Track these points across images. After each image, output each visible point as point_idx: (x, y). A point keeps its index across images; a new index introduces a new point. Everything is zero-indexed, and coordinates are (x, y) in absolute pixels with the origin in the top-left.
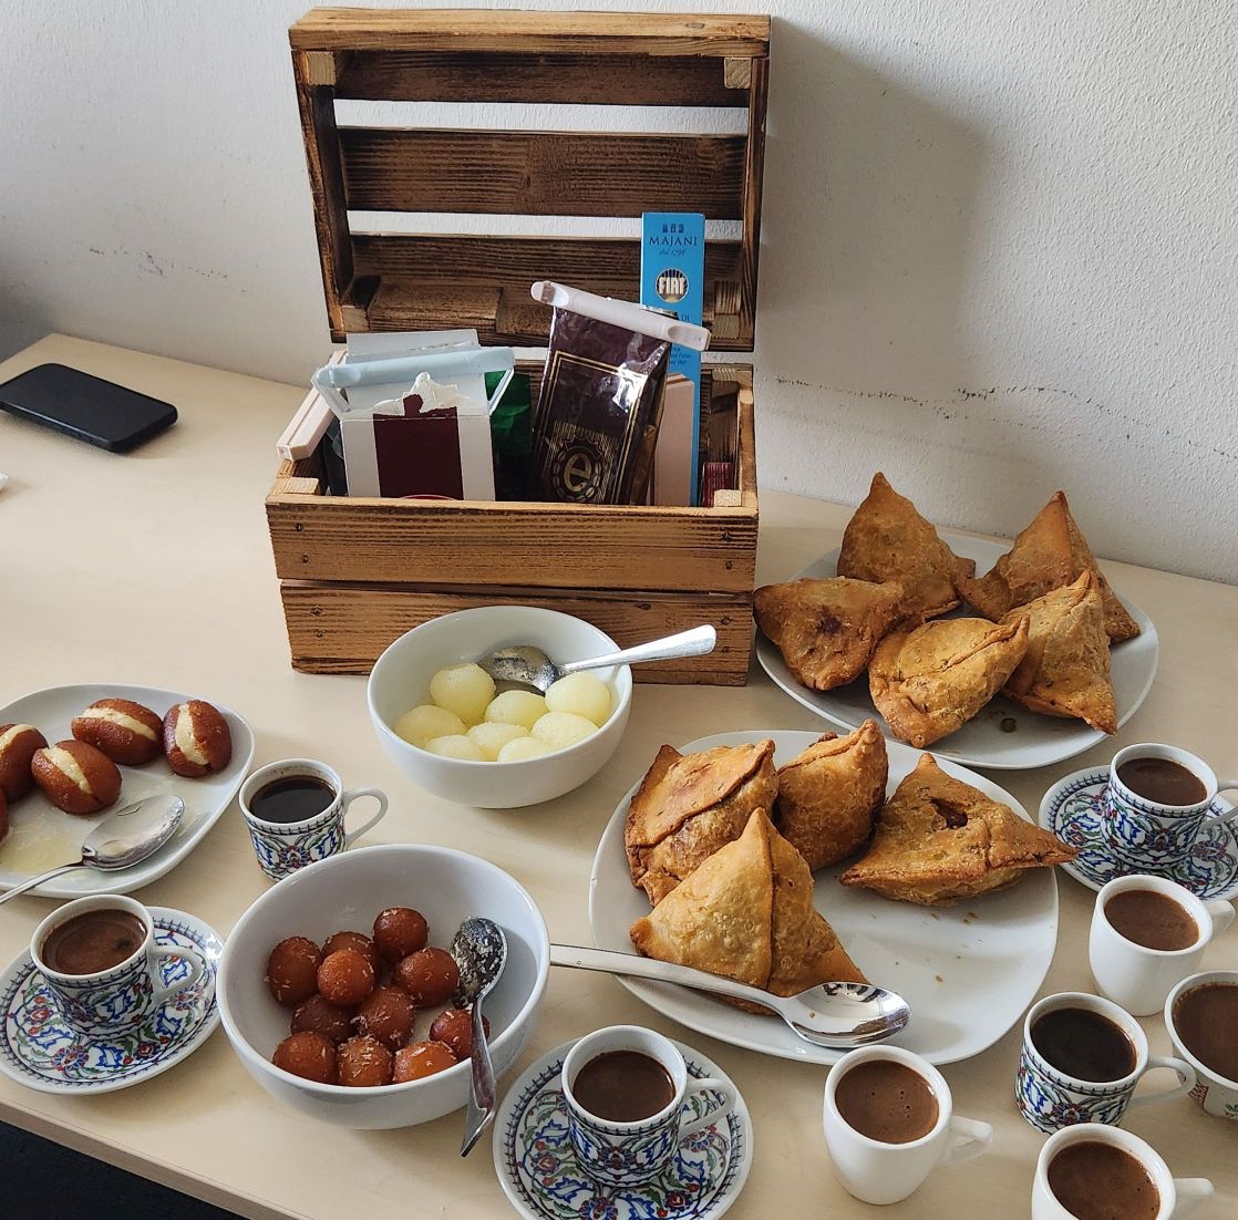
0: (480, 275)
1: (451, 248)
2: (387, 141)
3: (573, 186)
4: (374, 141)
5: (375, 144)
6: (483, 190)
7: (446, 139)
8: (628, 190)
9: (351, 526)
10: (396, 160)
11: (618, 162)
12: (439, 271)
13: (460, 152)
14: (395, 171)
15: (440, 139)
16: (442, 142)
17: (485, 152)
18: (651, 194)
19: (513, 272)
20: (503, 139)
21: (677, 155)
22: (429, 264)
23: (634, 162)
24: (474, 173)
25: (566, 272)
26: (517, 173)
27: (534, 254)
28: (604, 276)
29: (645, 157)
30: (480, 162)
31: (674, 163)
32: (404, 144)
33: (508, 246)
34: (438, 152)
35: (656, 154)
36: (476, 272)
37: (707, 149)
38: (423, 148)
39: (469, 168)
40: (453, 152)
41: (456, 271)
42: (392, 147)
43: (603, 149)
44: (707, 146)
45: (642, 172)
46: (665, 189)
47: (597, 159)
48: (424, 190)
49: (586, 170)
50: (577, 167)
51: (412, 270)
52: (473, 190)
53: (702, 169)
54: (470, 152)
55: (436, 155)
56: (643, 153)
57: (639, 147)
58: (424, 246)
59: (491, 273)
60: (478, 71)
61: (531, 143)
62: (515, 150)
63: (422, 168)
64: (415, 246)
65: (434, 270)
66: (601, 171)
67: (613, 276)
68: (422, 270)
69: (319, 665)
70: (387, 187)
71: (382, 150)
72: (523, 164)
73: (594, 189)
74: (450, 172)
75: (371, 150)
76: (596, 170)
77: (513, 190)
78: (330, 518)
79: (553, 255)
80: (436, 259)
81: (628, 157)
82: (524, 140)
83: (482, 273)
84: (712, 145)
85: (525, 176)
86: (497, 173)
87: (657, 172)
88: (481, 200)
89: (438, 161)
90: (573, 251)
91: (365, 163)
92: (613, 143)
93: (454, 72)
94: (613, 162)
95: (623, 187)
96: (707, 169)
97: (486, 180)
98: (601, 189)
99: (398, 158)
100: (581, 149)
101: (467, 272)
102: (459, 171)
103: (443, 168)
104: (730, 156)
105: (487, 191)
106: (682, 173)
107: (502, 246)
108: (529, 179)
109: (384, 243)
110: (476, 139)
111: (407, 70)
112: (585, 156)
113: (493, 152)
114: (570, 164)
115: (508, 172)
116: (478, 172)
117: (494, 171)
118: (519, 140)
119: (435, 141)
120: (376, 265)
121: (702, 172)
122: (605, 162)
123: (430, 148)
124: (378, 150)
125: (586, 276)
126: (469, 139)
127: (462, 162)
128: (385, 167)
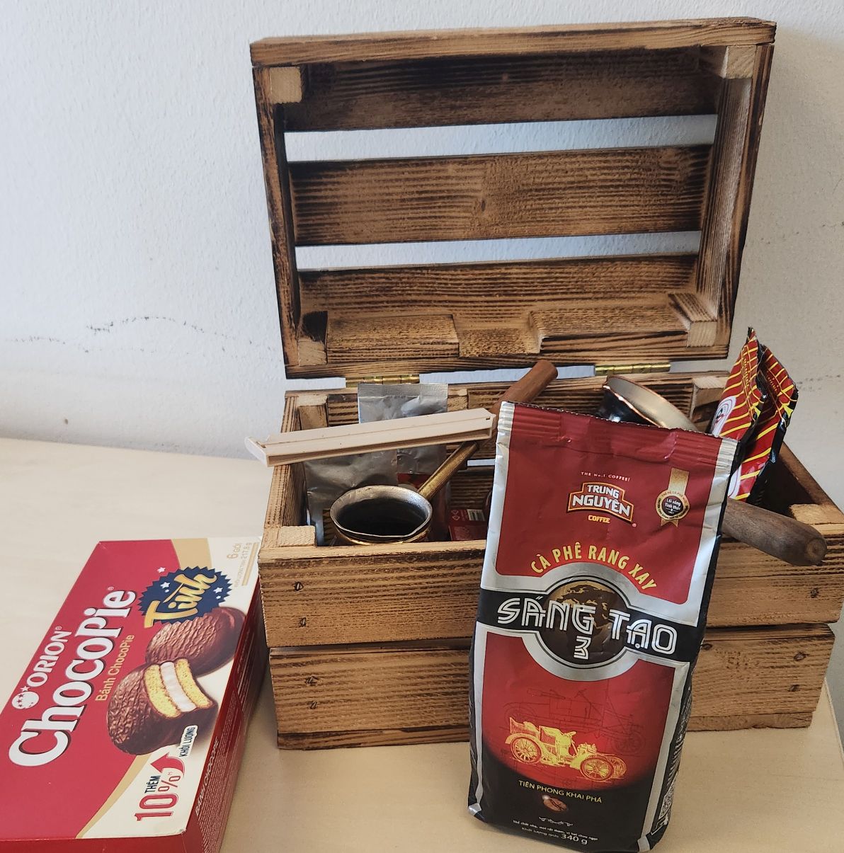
0: (429, 303)
1: (401, 279)
2: (339, 173)
3: (528, 207)
4: (326, 173)
5: (326, 176)
6: (436, 217)
7: (400, 166)
8: (586, 207)
9: (360, 580)
10: (347, 193)
11: (577, 179)
12: (387, 302)
13: (414, 179)
14: (346, 203)
15: (393, 167)
16: (397, 169)
17: (440, 178)
18: (609, 209)
19: (463, 299)
20: (460, 163)
21: (639, 167)
22: (377, 295)
23: (595, 177)
24: (427, 199)
25: (516, 295)
26: (472, 197)
27: (486, 279)
28: (555, 297)
29: (606, 171)
30: (435, 188)
31: (635, 176)
32: (356, 175)
33: (459, 272)
34: (391, 180)
35: (617, 168)
36: (425, 301)
37: (671, 159)
38: (376, 177)
39: (423, 195)
40: (407, 179)
41: (404, 301)
42: (343, 179)
43: (563, 167)
44: (670, 156)
45: (601, 187)
46: (623, 203)
47: (555, 177)
48: (374, 221)
49: (544, 190)
50: (535, 187)
51: (361, 303)
52: (425, 218)
53: (664, 180)
54: (424, 179)
55: (390, 184)
56: (604, 168)
57: (600, 161)
58: (372, 278)
59: (440, 302)
60: (437, 94)
61: (489, 165)
62: (471, 174)
63: (374, 198)
64: (363, 278)
65: (382, 302)
66: (558, 189)
67: (564, 296)
68: (370, 303)
69: (311, 740)
70: (338, 221)
71: (334, 183)
72: (478, 187)
73: (551, 209)
74: (403, 200)
75: (321, 184)
76: (553, 189)
77: (467, 215)
78: (336, 573)
79: (504, 278)
80: (386, 290)
81: (587, 173)
82: (482, 162)
83: (430, 301)
84: (676, 155)
85: (480, 200)
86: (451, 198)
87: (617, 186)
88: (434, 228)
89: (391, 190)
90: (525, 273)
91: (315, 198)
92: (574, 160)
93: (412, 96)
94: (572, 179)
95: (581, 204)
96: (669, 180)
97: (440, 207)
98: (558, 208)
99: (350, 189)
100: (540, 168)
101: (416, 301)
102: (412, 199)
103: (395, 197)
104: (692, 165)
105: (440, 217)
106: (643, 186)
107: (453, 272)
108: (483, 202)
109: (332, 278)
110: (431, 164)
111: (364, 96)
112: (545, 175)
113: (448, 178)
114: (527, 185)
115: (462, 197)
116: (432, 198)
117: (448, 197)
118: (476, 162)
119: (389, 170)
120: (323, 301)
121: (662, 183)
122: (564, 180)
123: (384, 177)
124: (330, 183)
125: (537, 298)
126: (424, 165)
127: (414, 189)
128: (336, 200)
